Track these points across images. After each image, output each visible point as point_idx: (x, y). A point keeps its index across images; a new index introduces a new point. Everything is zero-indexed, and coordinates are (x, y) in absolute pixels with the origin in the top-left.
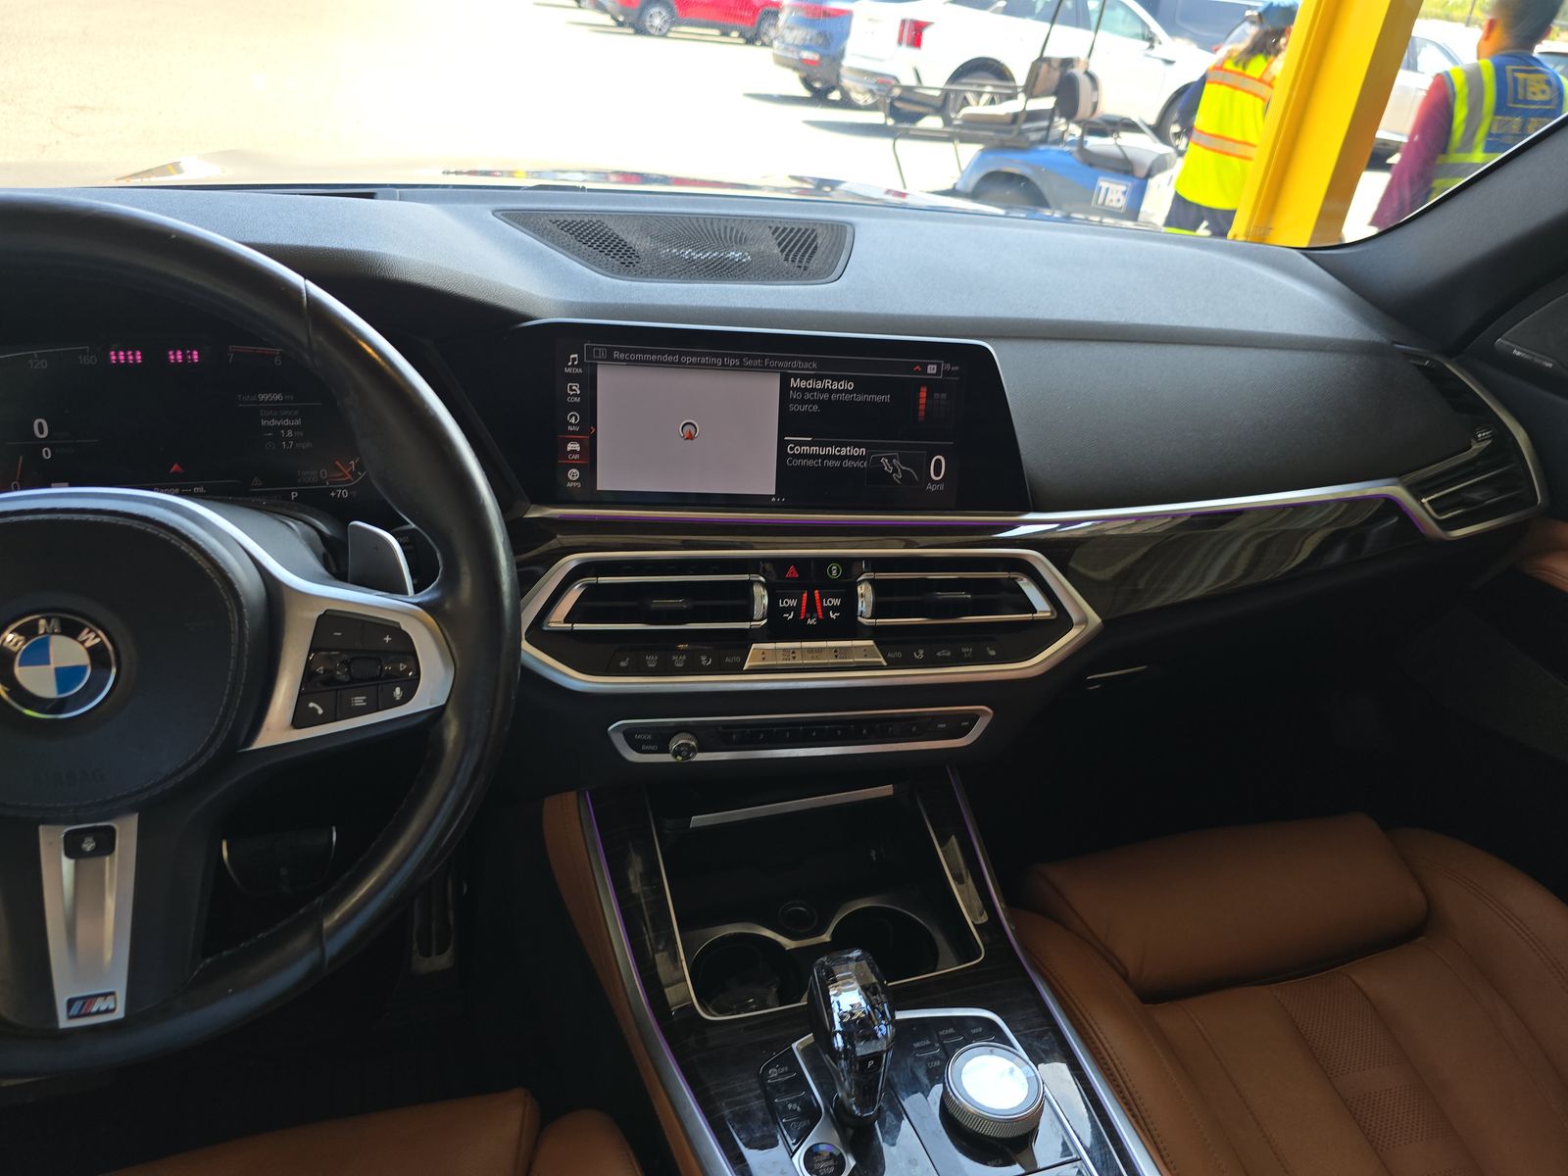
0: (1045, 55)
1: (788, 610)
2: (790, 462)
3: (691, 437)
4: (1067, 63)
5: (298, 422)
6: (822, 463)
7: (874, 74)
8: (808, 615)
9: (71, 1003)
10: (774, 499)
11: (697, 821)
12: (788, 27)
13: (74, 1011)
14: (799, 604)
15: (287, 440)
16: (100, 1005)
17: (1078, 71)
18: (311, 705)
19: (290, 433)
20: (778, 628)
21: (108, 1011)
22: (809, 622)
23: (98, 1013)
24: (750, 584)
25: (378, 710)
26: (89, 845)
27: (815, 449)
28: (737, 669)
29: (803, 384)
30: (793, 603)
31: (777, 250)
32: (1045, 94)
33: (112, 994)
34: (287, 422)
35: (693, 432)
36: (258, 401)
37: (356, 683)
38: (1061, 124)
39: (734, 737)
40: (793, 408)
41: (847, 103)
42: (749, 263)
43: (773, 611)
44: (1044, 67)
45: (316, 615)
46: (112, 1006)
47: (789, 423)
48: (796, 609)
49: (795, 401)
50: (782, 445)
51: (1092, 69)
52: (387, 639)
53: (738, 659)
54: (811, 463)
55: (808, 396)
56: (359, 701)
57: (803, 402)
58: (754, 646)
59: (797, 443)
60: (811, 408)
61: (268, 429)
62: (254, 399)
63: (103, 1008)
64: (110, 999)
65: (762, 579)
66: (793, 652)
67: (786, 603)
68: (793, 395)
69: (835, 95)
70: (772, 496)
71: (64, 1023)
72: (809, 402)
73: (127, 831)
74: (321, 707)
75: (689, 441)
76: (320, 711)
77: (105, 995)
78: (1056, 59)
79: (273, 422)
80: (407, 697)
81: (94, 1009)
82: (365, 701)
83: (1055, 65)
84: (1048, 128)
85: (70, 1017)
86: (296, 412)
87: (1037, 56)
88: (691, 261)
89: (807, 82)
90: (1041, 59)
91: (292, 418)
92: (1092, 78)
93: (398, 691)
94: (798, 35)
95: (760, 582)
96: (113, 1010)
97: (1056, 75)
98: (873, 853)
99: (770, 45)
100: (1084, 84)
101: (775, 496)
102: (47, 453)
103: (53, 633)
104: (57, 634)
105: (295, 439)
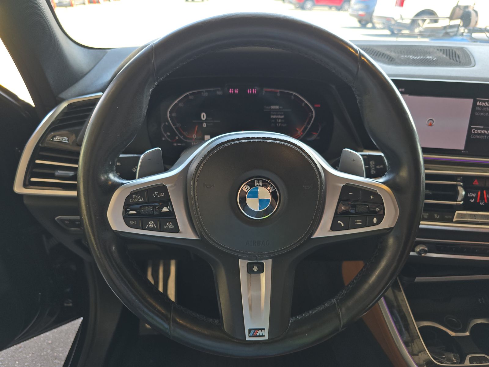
0: (459, 4)
1: (472, 198)
2: (473, 136)
3: (431, 125)
4: (467, 7)
5: (283, 117)
6: (487, 137)
7: (385, 18)
8: (481, 201)
9: (250, 330)
10: (463, 152)
11: (418, 279)
12: (355, 5)
13: (251, 334)
14: (477, 196)
15: (279, 123)
16: (260, 333)
17: (470, 9)
18: (339, 222)
19: (280, 121)
20: (467, 205)
21: (262, 336)
22: (481, 204)
23: (259, 336)
24: (456, 186)
25: (366, 227)
26: (255, 269)
27: (484, 131)
28: (451, 221)
29: (483, 104)
30: (474, 195)
31: (445, 56)
32: (457, 18)
33: (264, 329)
34: (279, 117)
35: (432, 123)
36: (270, 109)
37: (358, 215)
38: (462, 30)
39: (442, 248)
40: (477, 114)
41: (374, 27)
42: (436, 60)
43: (466, 198)
44: (458, 9)
45: (342, 185)
46: (264, 334)
47: (474, 120)
48: (475, 198)
49: (478, 111)
50: (470, 129)
51: (475, 9)
52: (372, 197)
53: (450, 217)
54: (481, 137)
55: (484, 109)
56: (359, 222)
57: (481, 111)
58: (457, 212)
59: (476, 129)
60: (485, 114)
61: (273, 119)
62: (269, 108)
63: (261, 334)
64: (263, 331)
65: (462, 184)
66: (475, 216)
67: (471, 195)
68: (478, 108)
69: (370, 25)
70: (462, 150)
71: (248, 338)
72: (484, 112)
73: (268, 264)
74: (343, 223)
75: (430, 127)
76: (343, 225)
77: (262, 329)
78: (462, 6)
79: (275, 117)
80: (379, 222)
81: (258, 334)
82: (361, 222)
83: (462, 8)
84: (457, 31)
85: (250, 336)
86: (283, 113)
87: (455, 5)
88: (414, 60)
89: (360, 21)
90: (457, 6)
91: (281, 115)
92: (476, 12)
93: (375, 219)
94: (357, 7)
95: (461, 185)
96: (264, 336)
97: (461, 12)
98: (480, 300)
99: (347, 10)
100: (473, 14)
101: (464, 150)
102: (204, 125)
103: (260, 186)
104: (261, 186)
105: (281, 123)
